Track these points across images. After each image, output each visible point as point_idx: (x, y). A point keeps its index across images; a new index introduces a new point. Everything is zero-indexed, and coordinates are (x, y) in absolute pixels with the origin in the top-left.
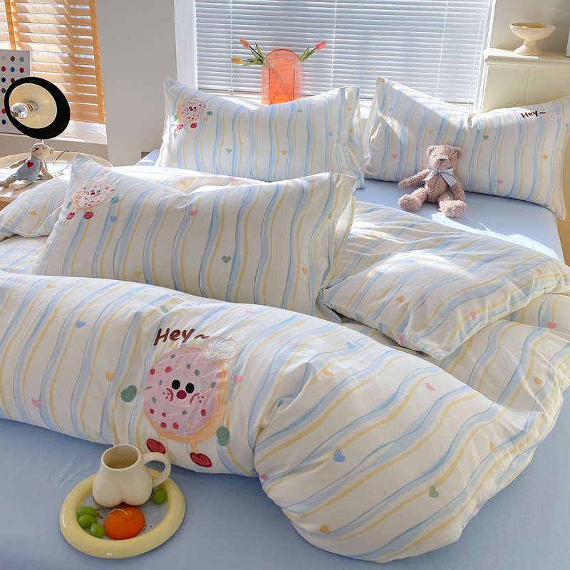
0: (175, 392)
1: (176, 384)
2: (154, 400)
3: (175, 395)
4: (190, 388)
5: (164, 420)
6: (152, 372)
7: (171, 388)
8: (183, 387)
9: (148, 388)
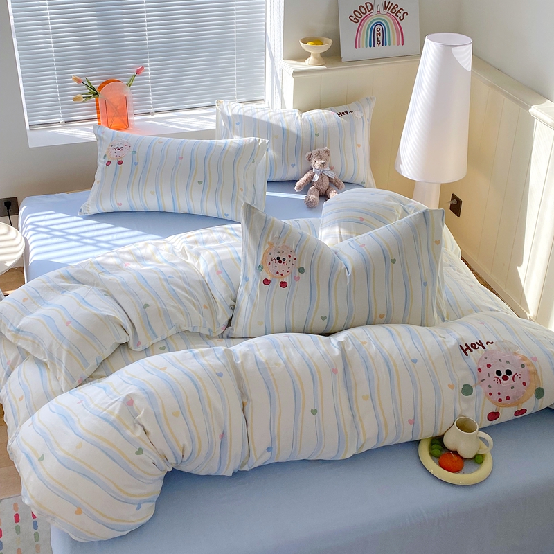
0: (500, 377)
1: (499, 373)
2: (490, 386)
3: (501, 380)
4: (509, 372)
5: (500, 397)
6: (480, 370)
7: (496, 376)
8: (504, 373)
9: (482, 381)
